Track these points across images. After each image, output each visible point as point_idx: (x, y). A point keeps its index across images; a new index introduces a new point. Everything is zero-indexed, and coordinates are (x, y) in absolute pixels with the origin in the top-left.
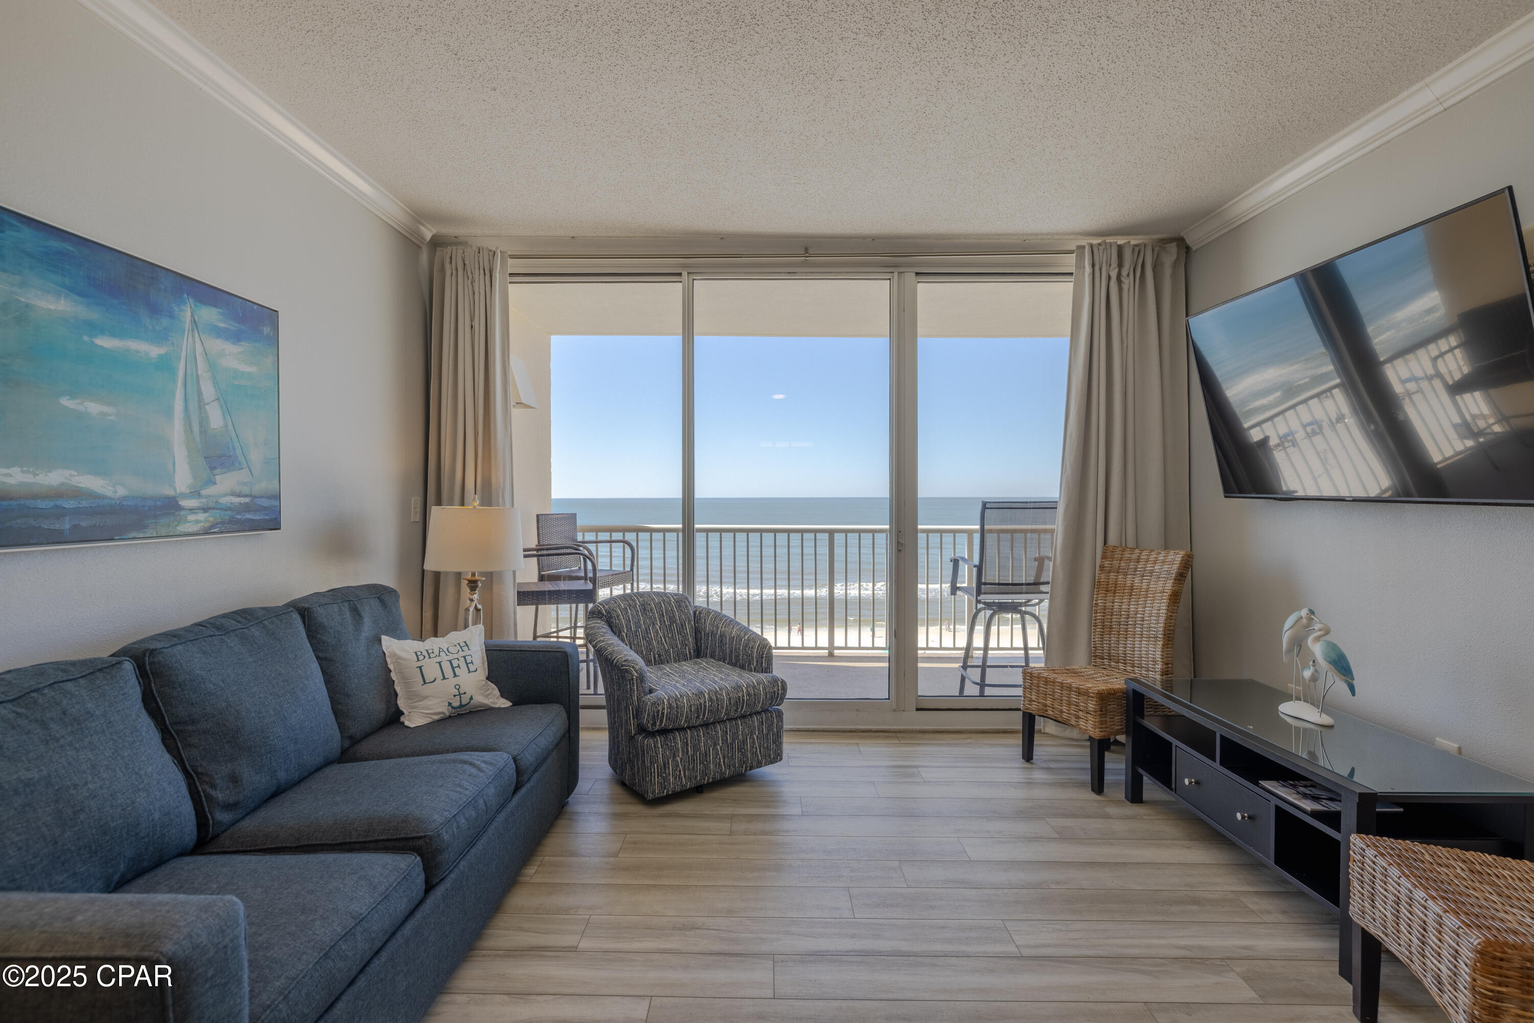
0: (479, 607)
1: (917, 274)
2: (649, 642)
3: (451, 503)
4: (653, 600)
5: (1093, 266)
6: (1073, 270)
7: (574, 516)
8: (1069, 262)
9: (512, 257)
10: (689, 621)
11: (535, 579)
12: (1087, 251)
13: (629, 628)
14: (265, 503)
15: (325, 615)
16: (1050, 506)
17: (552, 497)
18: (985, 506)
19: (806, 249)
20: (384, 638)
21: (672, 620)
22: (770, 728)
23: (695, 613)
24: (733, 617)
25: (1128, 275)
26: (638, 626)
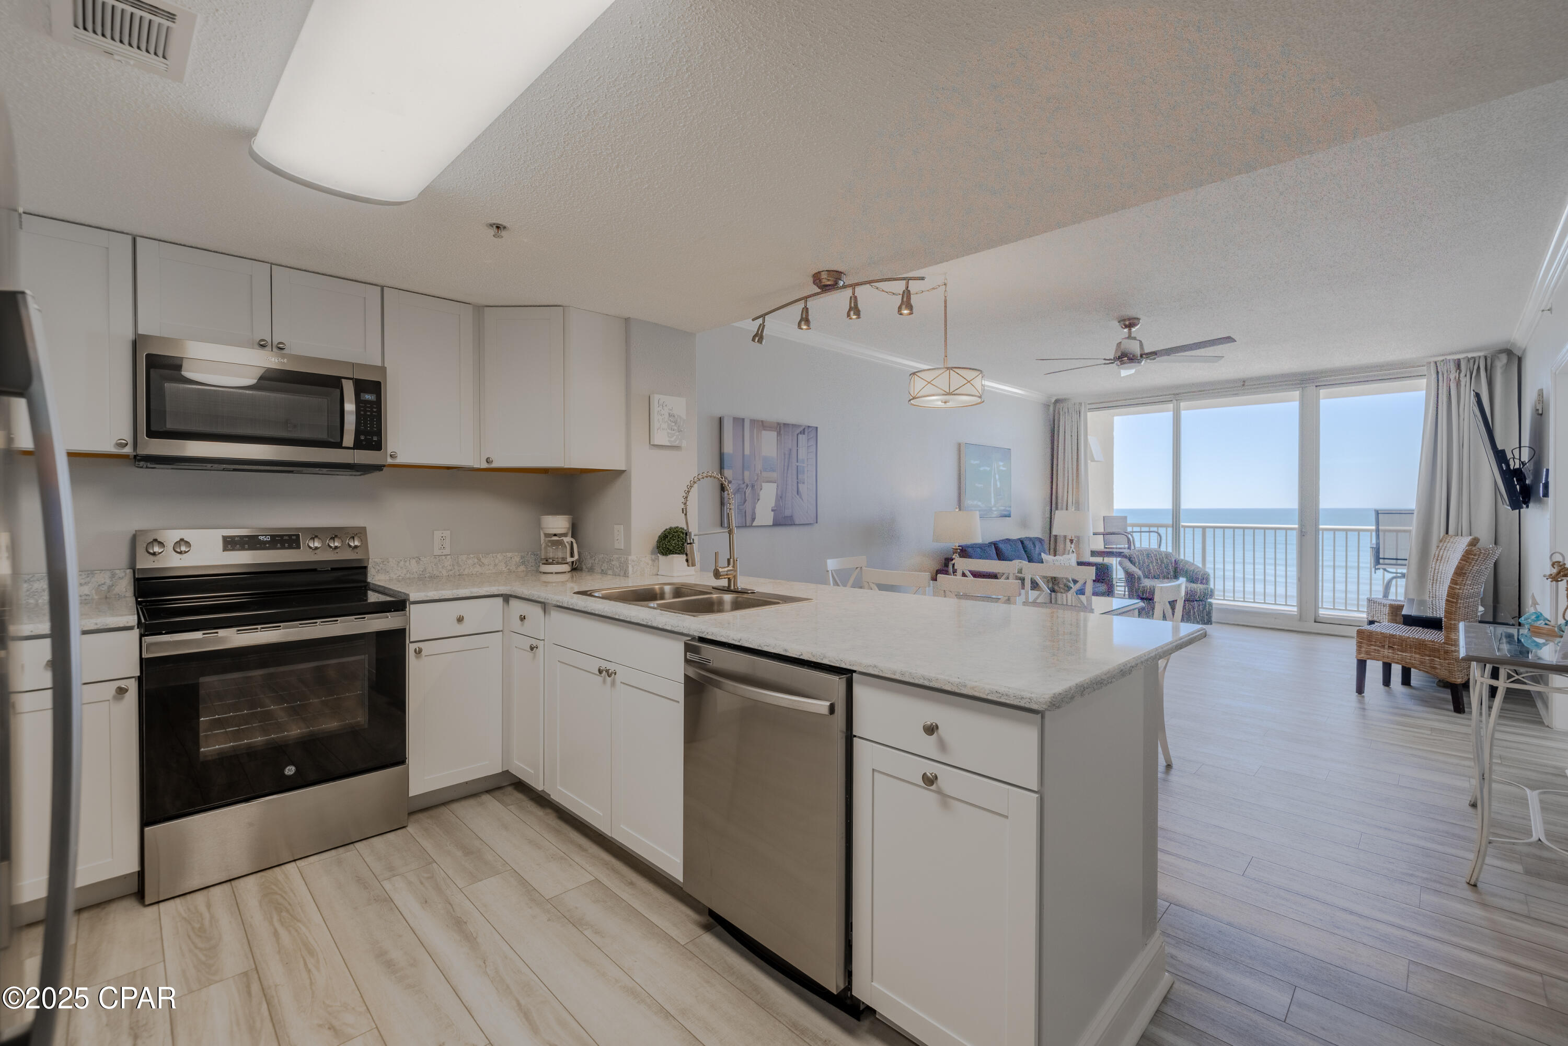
0: (1074, 550)
1: (1316, 386)
2: (1150, 570)
3: (1062, 509)
4: (1153, 553)
5: (1438, 372)
6: (1426, 373)
7: (1125, 518)
8: (1424, 370)
9: (1089, 404)
10: (1171, 564)
11: (1103, 547)
12: (1433, 365)
13: (1139, 563)
14: (1008, 509)
15: (1027, 543)
16: (1410, 513)
17: (1115, 508)
18: (1377, 513)
19: (1244, 382)
20: (1042, 554)
21: (1162, 562)
22: (1204, 608)
23: (1175, 561)
24: (1192, 562)
25: (1466, 375)
26: (1144, 562)
